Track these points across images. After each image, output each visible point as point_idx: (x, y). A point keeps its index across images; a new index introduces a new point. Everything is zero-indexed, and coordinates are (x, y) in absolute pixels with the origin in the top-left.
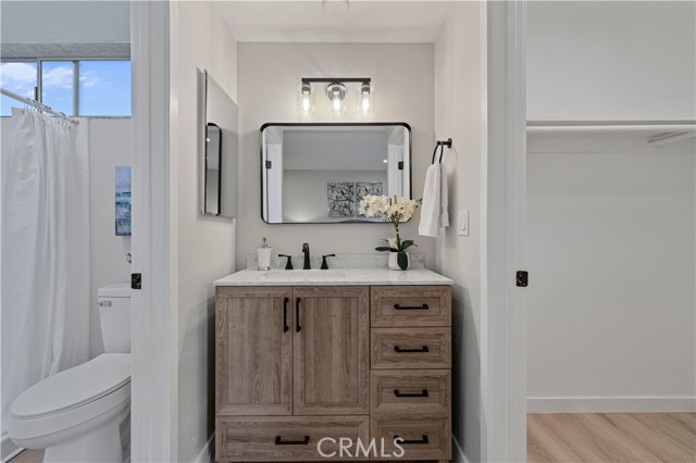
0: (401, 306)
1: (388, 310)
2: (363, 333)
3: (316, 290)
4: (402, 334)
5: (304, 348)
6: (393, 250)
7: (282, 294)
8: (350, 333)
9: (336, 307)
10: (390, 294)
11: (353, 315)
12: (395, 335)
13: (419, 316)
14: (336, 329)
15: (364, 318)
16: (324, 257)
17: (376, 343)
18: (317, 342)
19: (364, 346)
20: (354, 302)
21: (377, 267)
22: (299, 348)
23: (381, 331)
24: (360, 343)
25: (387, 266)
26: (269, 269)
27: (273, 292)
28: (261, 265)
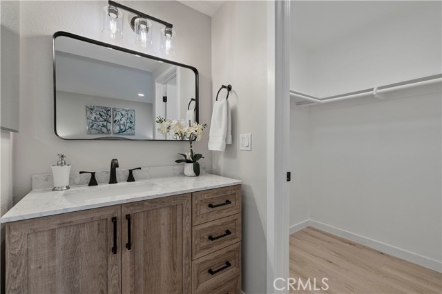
0: (214, 204)
1: (204, 209)
2: (187, 232)
3: (146, 203)
4: (214, 226)
5: (134, 263)
6: (188, 162)
7: (108, 215)
8: (176, 236)
9: (165, 215)
10: (206, 197)
11: (179, 220)
12: (209, 227)
13: (224, 209)
14: (164, 236)
15: (187, 220)
16: (131, 171)
17: (196, 238)
18: (146, 253)
19: (188, 243)
20: (179, 208)
21: (174, 175)
22: (128, 264)
23: (200, 227)
24: (185, 242)
25: (182, 174)
26: (68, 188)
27: (97, 215)
28: (57, 185)
